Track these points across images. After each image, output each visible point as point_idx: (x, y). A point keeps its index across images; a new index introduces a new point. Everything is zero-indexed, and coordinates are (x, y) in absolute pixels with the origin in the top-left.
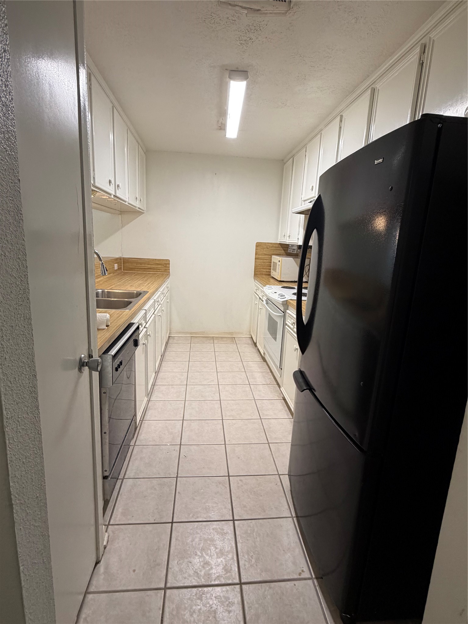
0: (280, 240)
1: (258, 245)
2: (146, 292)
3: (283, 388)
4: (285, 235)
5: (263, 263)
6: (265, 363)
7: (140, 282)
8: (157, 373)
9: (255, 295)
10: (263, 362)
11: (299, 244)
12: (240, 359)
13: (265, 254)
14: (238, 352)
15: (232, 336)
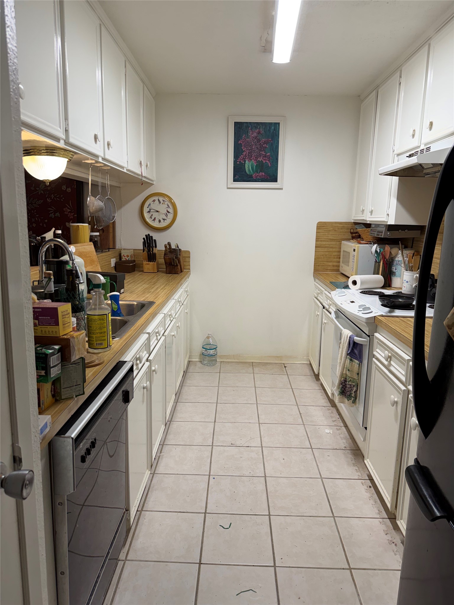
0: (354, 217)
1: (321, 226)
2: (151, 303)
3: (368, 460)
4: (363, 210)
5: (327, 253)
6: (334, 410)
7: (146, 286)
8: (168, 424)
9: (315, 301)
10: (331, 407)
11: (389, 223)
12: (295, 402)
13: (332, 240)
14: (291, 389)
15: (280, 362)
